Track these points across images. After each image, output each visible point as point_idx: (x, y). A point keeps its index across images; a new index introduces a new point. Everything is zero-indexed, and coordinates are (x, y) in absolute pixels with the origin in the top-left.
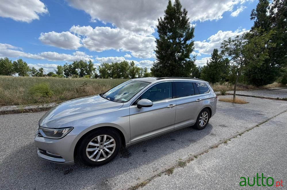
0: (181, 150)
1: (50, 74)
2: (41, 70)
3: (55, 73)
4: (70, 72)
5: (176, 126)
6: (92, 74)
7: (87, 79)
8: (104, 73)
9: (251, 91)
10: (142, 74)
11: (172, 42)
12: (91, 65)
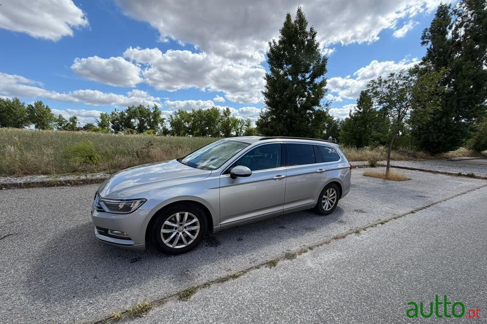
0: (292, 239)
1: (88, 127)
2: (74, 119)
3: (96, 124)
4: (122, 125)
5: (286, 207)
6: (159, 128)
7: (150, 136)
8: (178, 127)
9: (419, 161)
10: (243, 130)
11: (291, 79)
12: (156, 114)
